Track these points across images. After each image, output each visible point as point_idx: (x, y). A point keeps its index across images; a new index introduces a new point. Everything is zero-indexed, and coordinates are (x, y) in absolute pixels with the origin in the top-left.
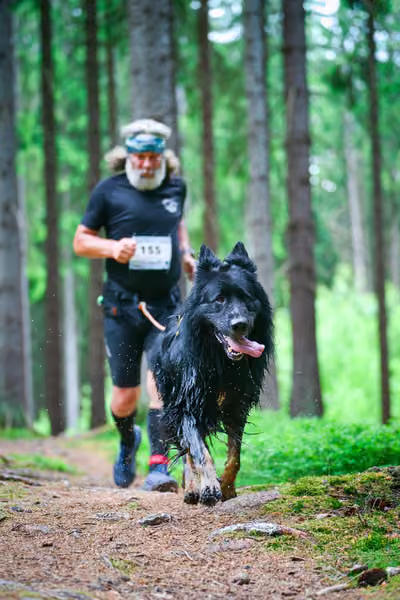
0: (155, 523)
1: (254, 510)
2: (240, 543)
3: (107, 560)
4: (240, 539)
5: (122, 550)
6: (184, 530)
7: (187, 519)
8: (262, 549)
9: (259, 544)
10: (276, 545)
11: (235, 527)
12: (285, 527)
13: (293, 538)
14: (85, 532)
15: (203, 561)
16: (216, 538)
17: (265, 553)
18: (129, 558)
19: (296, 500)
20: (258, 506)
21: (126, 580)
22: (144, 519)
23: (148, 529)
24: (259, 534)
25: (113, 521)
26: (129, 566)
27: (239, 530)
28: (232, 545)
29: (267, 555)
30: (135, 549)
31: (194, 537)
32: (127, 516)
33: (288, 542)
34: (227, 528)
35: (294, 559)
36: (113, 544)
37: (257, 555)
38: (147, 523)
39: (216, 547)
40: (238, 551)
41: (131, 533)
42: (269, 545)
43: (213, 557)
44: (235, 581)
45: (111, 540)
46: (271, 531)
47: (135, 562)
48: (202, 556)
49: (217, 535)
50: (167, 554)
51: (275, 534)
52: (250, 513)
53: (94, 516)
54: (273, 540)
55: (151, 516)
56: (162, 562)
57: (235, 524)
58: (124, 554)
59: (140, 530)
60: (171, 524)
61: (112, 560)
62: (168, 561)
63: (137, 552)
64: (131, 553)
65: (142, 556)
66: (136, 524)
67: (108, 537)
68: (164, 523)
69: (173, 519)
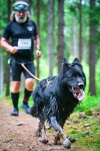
0: (20, 125)
3: (8, 135)
5: (11, 132)
7: (28, 124)
10: (50, 132)
14: (2, 127)
15: (31, 136)
18: (13, 134)
21: (12, 140)
22: (17, 124)
23: (18, 127)
25: (9, 124)
26: (13, 137)
32: (13, 123)
36: (9, 131)
38: (18, 125)
41: (14, 127)
44: (39, 141)
45: (9, 129)
47: (14, 135)
48: (31, 134)
50: (23, 133)
53: (5, 123)
56: (21, 136)
58: (12, 133)
59: (16, 127)
60: (24, 126)
61: (9, 135)
62: (23, 135)
63: (15, 133)
64: (14, 133)
65: (16, 134)
66: (15, 125)
67: (8, 128)
68: (22, 125)
69: (24, 124)
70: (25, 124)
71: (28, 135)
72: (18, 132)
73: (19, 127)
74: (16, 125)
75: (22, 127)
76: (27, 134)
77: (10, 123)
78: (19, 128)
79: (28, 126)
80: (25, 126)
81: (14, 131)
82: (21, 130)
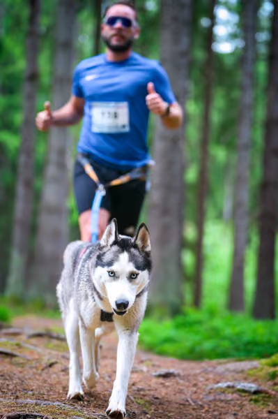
0: (166, 376)
1: (240, 375)
2: (230, 397)
3: (132, 398)
4: (229, 393)
5: (142, 393)
6: (187, 384)
7: (189, 375)
8: (245, 403)
9: (244, 398)
10: (256, 401)
11: (225, 385)
12: (263, 387)
13: (269, 397)
15: (202, 407)
16: (212, 391)
17: (248, 405)
18: (147, 398)
19: (272, 370)
20: (242, 371)
21: (146, 413)
22: (157, 373)
23: (161, 380)
24: (244, 391)
25: (134, 372)
26: (148, 404)
27: (229, 387)
28: (223, 397)
29: (249, 407)
30: (151, 393)
31: (195, 389)
32: (145, 369)
33: (266, 399)
34: (220, 385)
35: (270, 412)
36: (134, 388)
37: (242, 406)
38: (160, 376)
39: (211, 397)
40: (227, 402)
41: (148, 381)
42: (251, 400)
43: (209, 405)
45: (133, 385)
46: (253, 390)
47: (152, 402)
48: (200, 403)
49: (212, 389)
51: (256, 392)
52: (236, 376)
54: (254, 397)
55: (163, 371)
57: (226, 382)
58: (144, 396)
59: (154, 380)
60: (177, 378)
61: (135, 398)
63: (153, 395)
64: (149, 395)
65: (157, 398)
66: (151, 376)
68: (172, 378)
69: (179, 375)
70: (182, 374)
71: (193, 404)
72: (162, 392)
73: (163, 382)
74: (154, 374)
75: (170, 381)
76: (187, 401)
77: (136, 370)
78: (162, 384)
79: (188, 381)
80: (181, 379)
81: (149, 390)
82: (170, 389)
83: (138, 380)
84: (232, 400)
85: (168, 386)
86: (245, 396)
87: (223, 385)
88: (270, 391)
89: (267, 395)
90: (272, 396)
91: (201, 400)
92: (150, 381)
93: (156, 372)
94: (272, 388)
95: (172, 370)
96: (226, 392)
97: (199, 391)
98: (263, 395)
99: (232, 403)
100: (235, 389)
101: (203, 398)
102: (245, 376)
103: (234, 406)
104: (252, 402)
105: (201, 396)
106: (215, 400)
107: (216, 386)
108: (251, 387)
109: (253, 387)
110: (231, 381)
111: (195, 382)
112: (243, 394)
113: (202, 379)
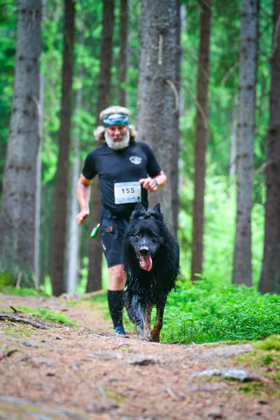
0: (144, 363)
1: (229, 360)
2: (216, 386)
4: (215, 382)
5: (114, 383)
6: (168, 372)
7: (171, 362)
8: (234, 392)
9: (232, 388)
10: (246, 390)
11: (212, 372)
12: (254, 375)
13: (262, 385)
14: (82, 367)
15: (183, 399)
16: (196, 380)
18: (120, 390)
19: (266, 353)
20: (232, 356)
21: (116, 407)
22: (134, 361)
23: (137, 368)
24: (233, 379)
25: (106, 360)
26: (120, 397)
27: (215, 375)
28: (208, 386)
29: (238, 396)
30: (125, 384)
31: (176, 378)
32: (119, 356)
33: (257, 388)
34: (205, 372)
35: (262, 403)
36: (106, 378)
37: (229, 397)
38: (136, 364)
39: (195, 387)
40: (213, 392)
41: (122, 370)
42: (241, 389)
43: (192, 396)
44: (210, 416)
45: (105, 374)
46: (242, 378)
47: (124, 394)
48: (182, 394)
49: (195, 377)
50: (153, 390)
51: (247, 380)
52: (225, 362)
53: (91, 355)
54: (245, 385)
55: (141, 358)
56: (147, 396)
57: (212, 369)
58: (116, 387)
59: (130, 369)
60: (157, 366)
61: (105, 390)
62: (153, 395)
63: (127, 386)
64: (122, 386)
65: (131, 390)
66: (126, 364)
67: (102, 373)
68: (150, 365)
69: (158, 362)
70: (162, 361)
71: (173, 395)
72: (138, 384)
73: (140, 370)
74: (130, 361)
75: (148, 370)
76: (166, 392)
77: (109, 357)
78: (138, 373)
79: (170, 369)
80: (160, 367)
81: (123, 380)
82: (147, 378)
83: (110, 369)
84: (218, 390)
85: (145, 375)
86: (233, 385)
87: (209, 372)
88: (262, 378)
89: (259, 383)
90: (265, 384)
91: (183, 390)
92: (125, 370)
93: (131, 359)
94: (265, 374)
95: (150, 357)
96: (212, 381)
97: (181, 380)
98: (254, 383)
99: (219, 393)
100: (223, 377)
101: (185, 388)
102: (235, 362)
103: (220, 396)
104: (242, 391)
105: (183, 386)
106: (199, 390)
107: (201, 374)
108: (241, 374)
109: (243, 374)
110: (217, 368)
111: (176, 370)
112: (232, 383)
113: (185, 367)
